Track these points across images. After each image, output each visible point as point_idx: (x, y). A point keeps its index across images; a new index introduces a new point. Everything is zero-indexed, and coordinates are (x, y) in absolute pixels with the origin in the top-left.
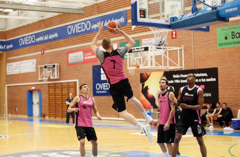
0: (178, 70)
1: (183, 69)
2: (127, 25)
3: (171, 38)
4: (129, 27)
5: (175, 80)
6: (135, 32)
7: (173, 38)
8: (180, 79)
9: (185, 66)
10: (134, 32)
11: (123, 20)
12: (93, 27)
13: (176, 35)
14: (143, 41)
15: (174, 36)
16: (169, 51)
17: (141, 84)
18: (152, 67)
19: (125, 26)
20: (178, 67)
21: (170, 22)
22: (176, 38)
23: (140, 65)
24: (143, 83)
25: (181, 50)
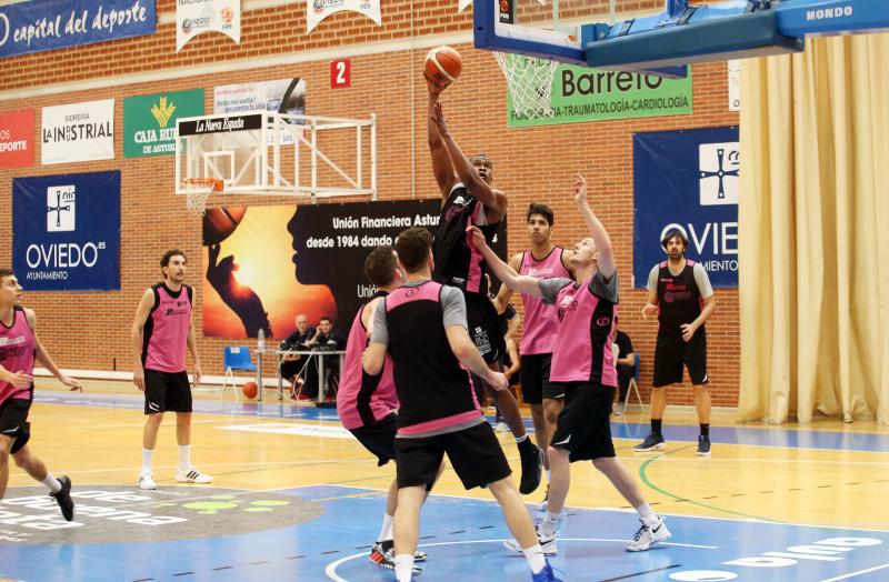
0: (353, 200)
1: (374, 199)
2: (158, 32)
3: (329, 87)
4: (163, 38)
5: (339, 238)
6: (187, 58)
7: (334, 84)
8: (360, 232)
9: (377, 187)
10: (182, 59)
11: (141, 14)
12: (19, 36)
13: (346, 75)
14: (219, 93)
15: (340, 80)
16: (319, 132)
17: (206, 249)
18: (271, 187)
19: (146, 37)
20: (354, 191)
21: (580, 41)
22: (347, 84)
23: (226, 182)
24: (214, 247)
25: (366, 129)
